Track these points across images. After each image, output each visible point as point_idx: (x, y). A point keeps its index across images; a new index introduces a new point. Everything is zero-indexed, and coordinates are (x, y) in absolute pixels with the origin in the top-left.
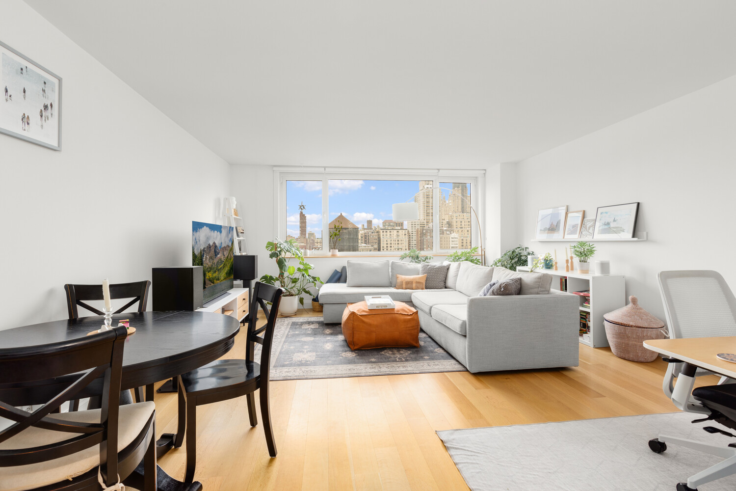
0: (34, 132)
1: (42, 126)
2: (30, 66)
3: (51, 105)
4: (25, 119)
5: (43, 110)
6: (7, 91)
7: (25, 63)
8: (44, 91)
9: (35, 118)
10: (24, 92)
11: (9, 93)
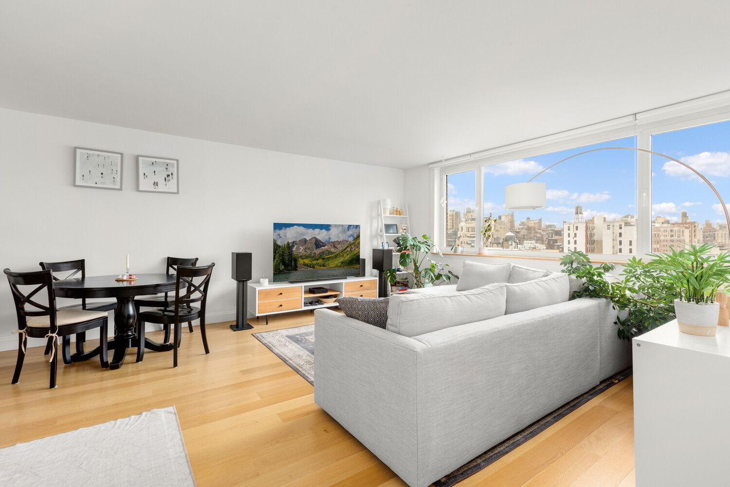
0: (161, 188)
1: (166, 185)
2: (157, 160)
3: (172, 174)
4: (156, 184)
5: (166, 177)
6: (144, 174)
7: (154, 160)
8: (167, 169)
9: (161, 182)
10: (155, 172)
11: (146, 175)
